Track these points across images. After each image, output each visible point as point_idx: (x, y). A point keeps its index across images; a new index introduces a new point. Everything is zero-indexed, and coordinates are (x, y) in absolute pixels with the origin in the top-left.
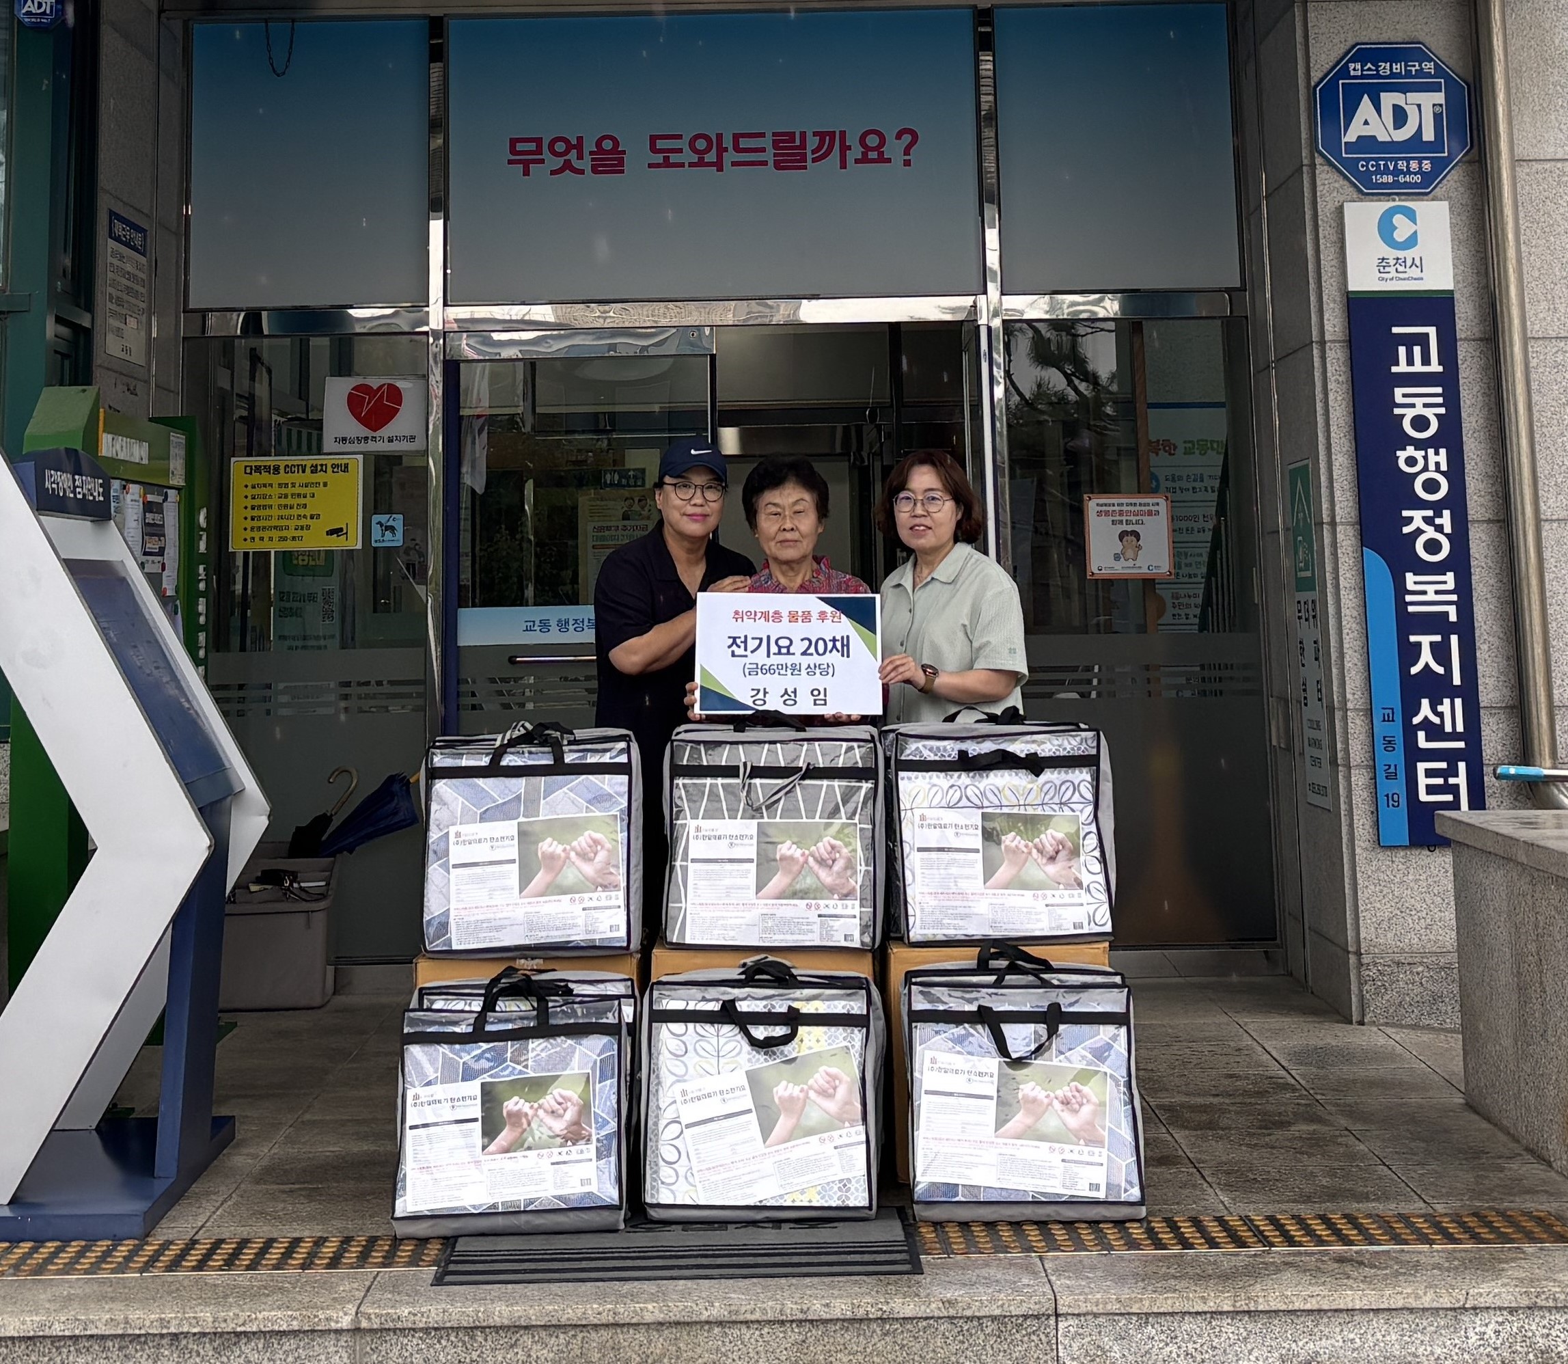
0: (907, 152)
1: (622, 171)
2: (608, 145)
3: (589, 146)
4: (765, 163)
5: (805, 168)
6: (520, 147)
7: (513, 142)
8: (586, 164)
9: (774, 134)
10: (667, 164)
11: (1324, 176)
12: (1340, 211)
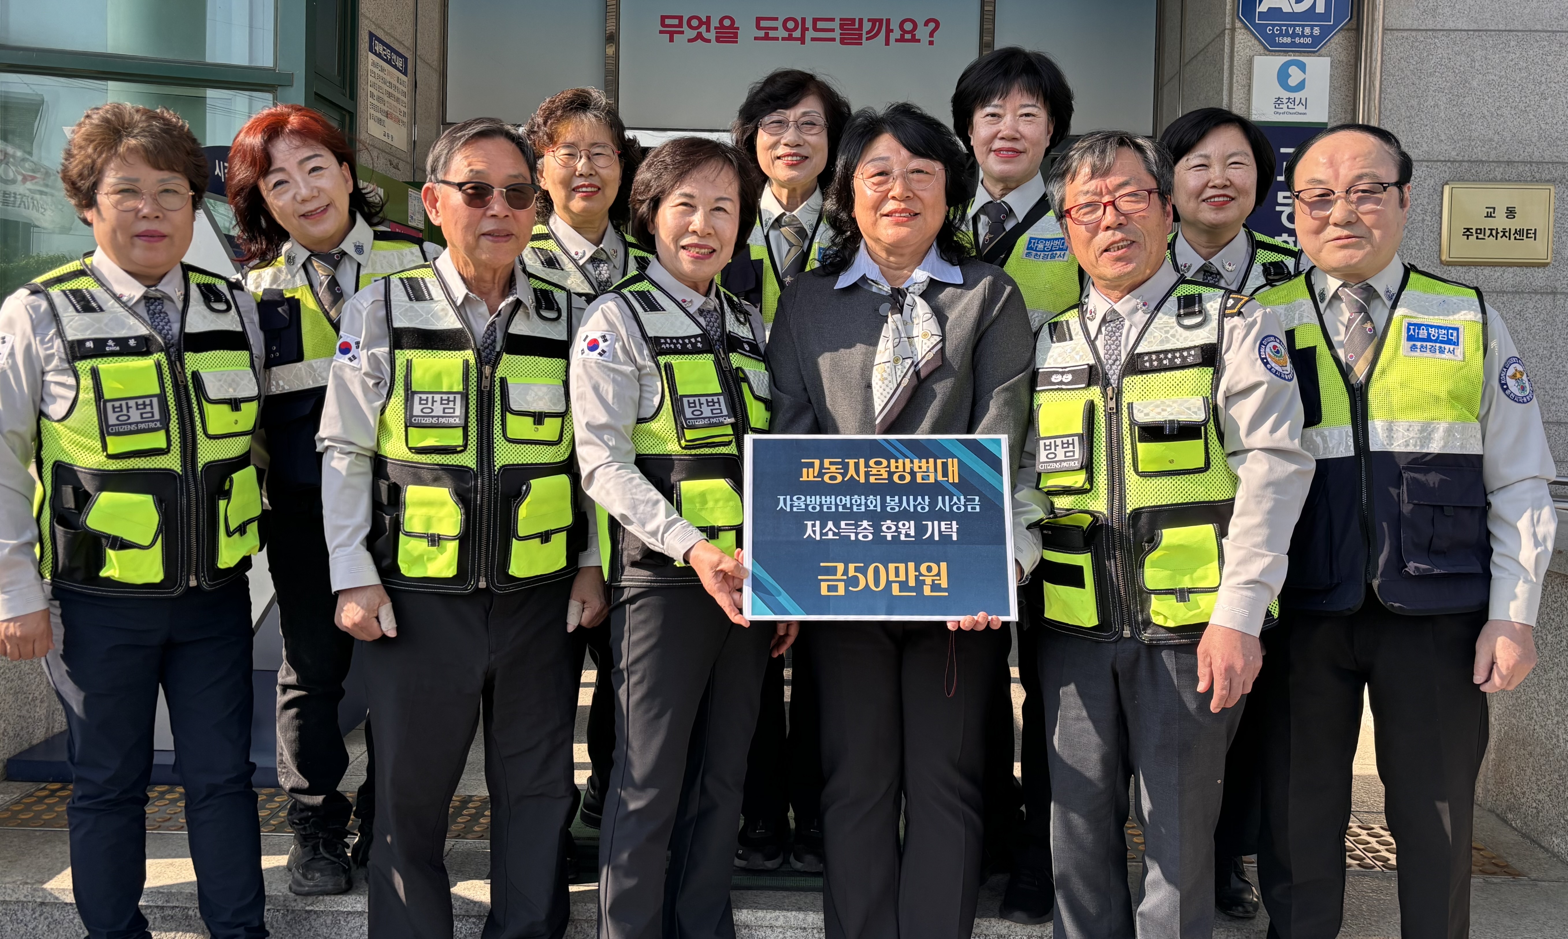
0: (931, 35)
1: (736, 42)
2: (727, 23)
3: (715, 23)
4: (833, 40)
5: (861, 44)
6: (668, 22)
7: (663, 18)
8: (712, 35)
9: (841, 20)
10: (767, 37)
11: (1240, 37)
12: (1250, 63)
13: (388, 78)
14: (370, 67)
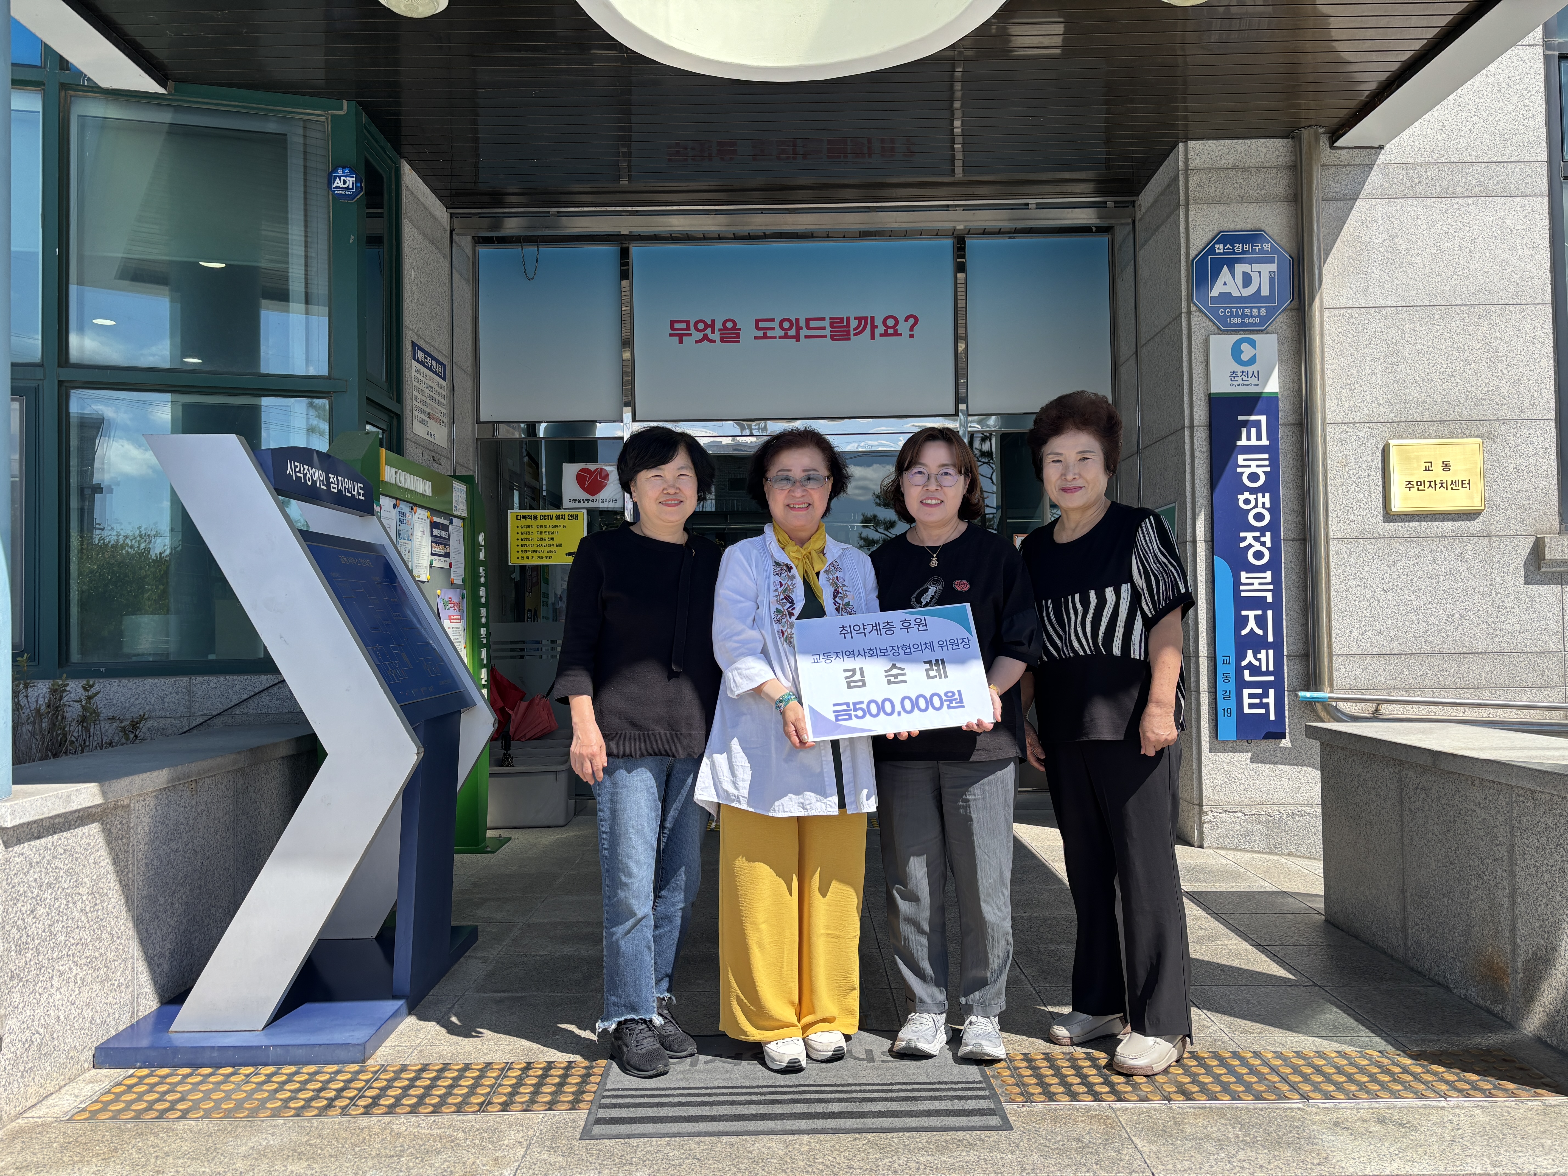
0: (911, 329)
1: (739, 342)
2: (729, 325)
3: (718, 325)
4: (825, 336)
5: (849, 339)
6: (677, 326)
7: (673, 323)
8: (716, 336)
9: (831, 319)
10: (765, 337)
11: (1196, 319)
12: (1207, 342)
13: (430, 383)
14: (414, 373)
